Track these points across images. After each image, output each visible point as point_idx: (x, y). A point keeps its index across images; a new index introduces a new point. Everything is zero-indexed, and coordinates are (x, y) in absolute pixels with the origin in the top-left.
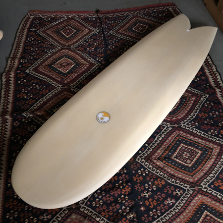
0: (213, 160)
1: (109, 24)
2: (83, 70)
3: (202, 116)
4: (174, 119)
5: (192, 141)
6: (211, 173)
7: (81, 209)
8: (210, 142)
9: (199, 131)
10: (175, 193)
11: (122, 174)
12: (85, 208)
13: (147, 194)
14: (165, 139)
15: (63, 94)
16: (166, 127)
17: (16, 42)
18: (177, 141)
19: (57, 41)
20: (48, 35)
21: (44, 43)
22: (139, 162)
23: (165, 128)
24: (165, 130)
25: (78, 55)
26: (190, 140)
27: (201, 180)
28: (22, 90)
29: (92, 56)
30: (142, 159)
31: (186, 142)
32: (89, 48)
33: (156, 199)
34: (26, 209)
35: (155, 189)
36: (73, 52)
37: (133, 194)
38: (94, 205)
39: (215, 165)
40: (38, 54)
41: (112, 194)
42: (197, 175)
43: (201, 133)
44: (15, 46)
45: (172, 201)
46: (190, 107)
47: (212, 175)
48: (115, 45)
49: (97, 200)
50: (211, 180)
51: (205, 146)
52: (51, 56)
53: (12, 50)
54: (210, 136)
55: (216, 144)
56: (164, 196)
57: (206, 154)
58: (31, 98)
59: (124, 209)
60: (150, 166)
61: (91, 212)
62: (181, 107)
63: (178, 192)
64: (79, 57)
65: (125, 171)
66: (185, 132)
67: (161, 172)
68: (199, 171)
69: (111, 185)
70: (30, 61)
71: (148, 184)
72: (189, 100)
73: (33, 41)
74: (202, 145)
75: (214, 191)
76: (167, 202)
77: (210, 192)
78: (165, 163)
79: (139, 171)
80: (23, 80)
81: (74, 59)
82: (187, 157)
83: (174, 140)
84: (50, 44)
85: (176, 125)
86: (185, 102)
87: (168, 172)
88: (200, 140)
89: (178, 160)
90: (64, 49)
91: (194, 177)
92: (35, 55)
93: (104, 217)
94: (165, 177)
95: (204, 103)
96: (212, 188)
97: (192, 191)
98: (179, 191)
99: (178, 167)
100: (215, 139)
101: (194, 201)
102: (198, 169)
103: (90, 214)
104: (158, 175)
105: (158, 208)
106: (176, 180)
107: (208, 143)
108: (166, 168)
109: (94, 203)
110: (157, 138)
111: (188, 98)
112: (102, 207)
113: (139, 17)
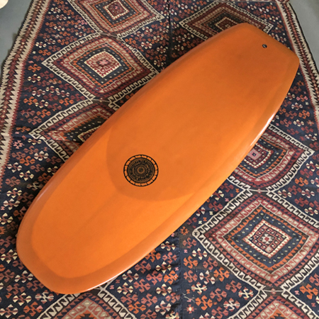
0: (305, 253)
1: (180, 9)
2: (131, 77)
3: (300, 183)
4: (258, 180)
5: (279, 219)
6: (298, 272)
7: (99, 294)
8: (305, 225)
9: (291, 205)
10: (241, 294)
11: (168, 252)
12: (106, 294)
13: (199, 289)
14: (240, 208)
15: (95, 110)
16: (245, 190)
17: (31, 11)
18: (257, 215)
19: (97, 23)
20: (84, 8)
21: (76, 21)
22: (196, 237)
23: (242, 193)
24: (241, 195)
25: (127, 51)
26: (277, 217)
27: (283, 280)
28: (31, 92)
29: (148, 56)
30: (201, 234)
31: (271, 218)
32: (145, 42)
33: (212, 297)
34: (17, 281)
35: (213, 283)
36: (120, 45)
37: (180, 286)
38: (120, 292)
39: (306, 261)
40: (65, 37)
41: (149, 279)
42: (278, 272)
43: (294, 209)
44: (29, 17)
45: (235, 305)
46: (284, 166)
47: (300, 276)
48: (185, 45)
49: (126, 284)
50: (296, 282)
51: (296, 229)
52: (84, 45)
53: (24, 22)
54: (306, 216)
55: (313, 230)
56: (225, 296)
57: (295, 242)
58: (45, 108)
59: (163, 305)
60: (212, 247)
61: (114, 301)
62: (272, 162)
63: (246, 294)
64: (127, 55)
65: (174, 248)
66: (271, 204)
67: (226, 258)
68: (282, 265)
69: (149, 265)
70: (51, 48)
71: (204, 274)
72: (285, 153)
73: (59, 14)
74: (292, 227)
75: (298, 300)
76: (228, 305)
77: (293, 300)
78: (233, 246)
79: (194, 252)
80: (36, 77)
81: (119, 57)
82: (267, 243)
83: (253, 213)
84: (84, 25)
85: (259, 191)
86: (278, 156)
87: (235, 260)
88: (291, 220)
89: (253, 245)
90: (106, 36)
91: (273, 273)
92: (59, 38)
93: (132, 312)
94: (231, 267)
95: (305, 163)
96: (296, 296)
97: (266, 295)
98: (248, 292)
99: (251, 254)
100: (312, 221)
101: (267, 310)
102: (281, 263)
103: (111, 304)
104: (221, 261)
105: (213, 311)
106: (246, 275)
107: (301, 226)
108: (234, 254)
109: (120, 288)
110: (228, 205)
111: (284, 151)
112: (131, 296)
113: (229, 7)
